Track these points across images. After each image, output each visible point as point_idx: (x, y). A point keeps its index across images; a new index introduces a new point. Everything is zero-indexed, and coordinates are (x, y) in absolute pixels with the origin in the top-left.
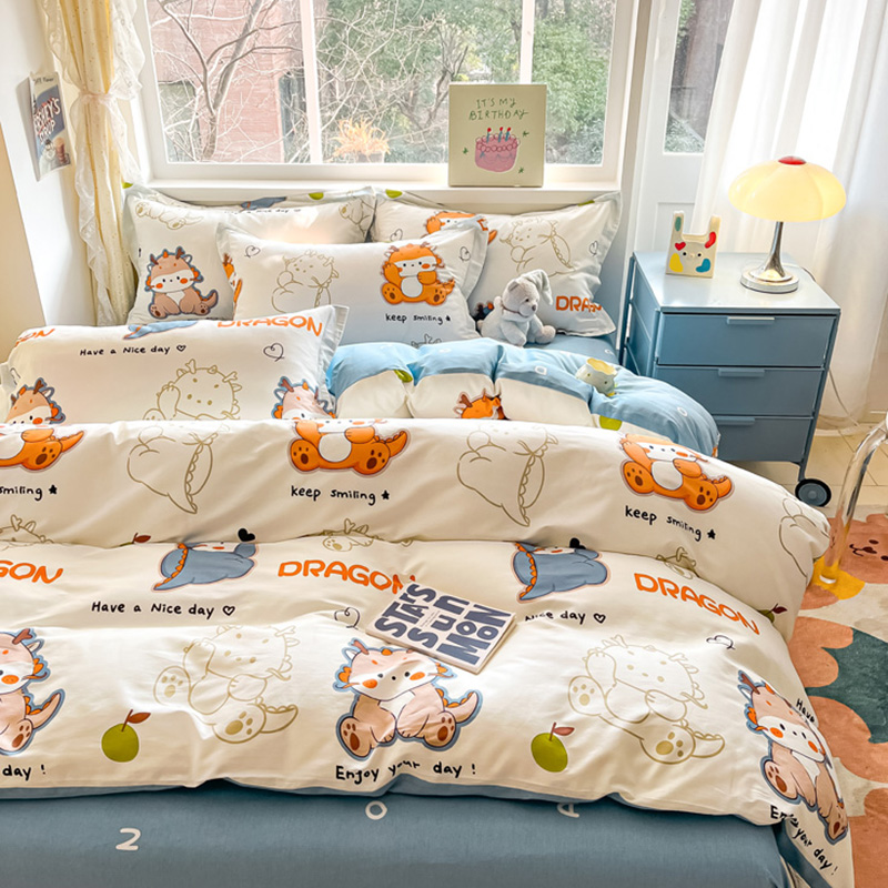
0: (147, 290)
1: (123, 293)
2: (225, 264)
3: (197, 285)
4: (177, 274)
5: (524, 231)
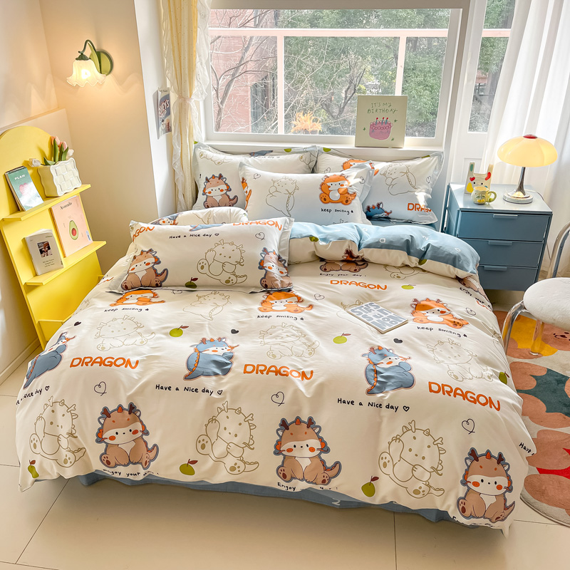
0: (203, 195)
1: (191, 196)
2: (243, 182)
3: (228, 193)
4: (219, 187)
5: (392, 170)
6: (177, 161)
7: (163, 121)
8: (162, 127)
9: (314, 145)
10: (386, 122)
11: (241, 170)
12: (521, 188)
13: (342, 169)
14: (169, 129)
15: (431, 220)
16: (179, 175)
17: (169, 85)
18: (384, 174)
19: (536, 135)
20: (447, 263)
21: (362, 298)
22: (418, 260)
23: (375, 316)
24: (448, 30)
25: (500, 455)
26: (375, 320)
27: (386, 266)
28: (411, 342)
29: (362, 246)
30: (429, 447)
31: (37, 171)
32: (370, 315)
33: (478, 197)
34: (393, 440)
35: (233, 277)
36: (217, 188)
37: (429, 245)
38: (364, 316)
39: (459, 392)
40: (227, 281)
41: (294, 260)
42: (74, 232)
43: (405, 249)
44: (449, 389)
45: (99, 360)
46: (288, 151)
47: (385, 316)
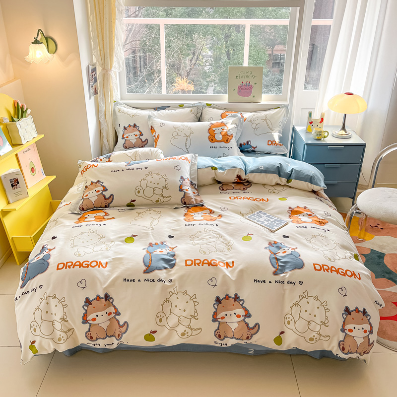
0: (122, 139)
2: (151, 129)
3: (141, 137)
4: (134, 133)
5: (256, 118)
6: (102, 115)
7: (92, 87)
8: (92, 91)
9: (200, 101)
10: (249, 85)
11: (149, 120)
12: (344, 128)
13: (221, 118)
14: (96, 93)
15: (284, 152)
16: (104, 126)
17: (95, 61)
18: (250, 121)
19: (353, 93)
20: (306, 181)
21: (254, 208)
22: (286, 180)
23: (265, 220)
24: (289, 20)
25: (364, 310)
26: (266, 223)
27: (264, 185)
28: (295, 237)
29: (248, 172)
30: (318, 308)
31: (6, 125)
32: (261, 219)
33: (317, 135)
34: (293, 305)
35: (161, 198)
36: (133, 134)
37: (292, 169)
38: (258, 221)
39: (333, 269)
40: (157, 201)
41: (201, 184)
42: (33, 170)
43: (277, 173)
44: (327, 268)
45: (78, 263)
46: (181, 106)
47: (272, 220)
